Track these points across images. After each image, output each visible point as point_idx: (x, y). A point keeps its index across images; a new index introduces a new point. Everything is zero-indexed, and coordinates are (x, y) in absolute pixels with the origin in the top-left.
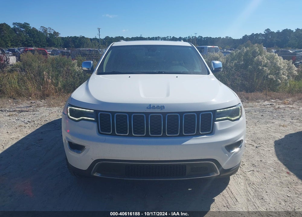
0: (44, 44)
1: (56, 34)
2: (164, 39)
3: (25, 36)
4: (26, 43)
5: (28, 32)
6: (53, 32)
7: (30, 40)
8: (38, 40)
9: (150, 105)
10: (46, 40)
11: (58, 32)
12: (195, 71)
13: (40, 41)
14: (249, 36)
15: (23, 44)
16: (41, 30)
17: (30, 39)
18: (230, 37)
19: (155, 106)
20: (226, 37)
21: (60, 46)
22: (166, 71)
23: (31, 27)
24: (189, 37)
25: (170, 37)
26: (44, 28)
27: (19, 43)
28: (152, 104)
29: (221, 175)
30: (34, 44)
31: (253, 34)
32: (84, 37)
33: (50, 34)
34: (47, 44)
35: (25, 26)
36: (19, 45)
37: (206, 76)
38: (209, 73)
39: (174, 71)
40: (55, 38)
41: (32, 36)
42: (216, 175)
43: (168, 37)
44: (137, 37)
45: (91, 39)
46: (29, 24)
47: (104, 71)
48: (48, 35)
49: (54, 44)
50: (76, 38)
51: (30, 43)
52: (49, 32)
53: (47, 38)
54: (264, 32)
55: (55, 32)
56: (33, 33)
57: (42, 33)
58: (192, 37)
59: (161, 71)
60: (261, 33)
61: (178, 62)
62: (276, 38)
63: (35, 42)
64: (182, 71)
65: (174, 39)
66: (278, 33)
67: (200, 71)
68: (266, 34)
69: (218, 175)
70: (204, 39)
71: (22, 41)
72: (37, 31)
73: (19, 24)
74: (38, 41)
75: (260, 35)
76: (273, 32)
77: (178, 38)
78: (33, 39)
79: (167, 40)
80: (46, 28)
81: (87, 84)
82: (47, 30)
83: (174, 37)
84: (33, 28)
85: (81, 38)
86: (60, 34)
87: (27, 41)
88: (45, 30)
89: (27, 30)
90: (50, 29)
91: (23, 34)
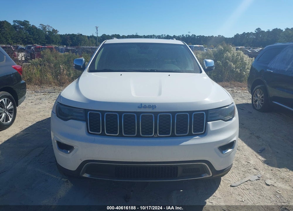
0: (43, 41)
1: (55, 31)
2: (159, 37)
3: (25, 33)
4: (26, 40)
5: (28, 29)
6: (52, 29)
7: (30, 38)
8: (37, 37)
9: (141, 104)
10: (45, 37)
11: (56, 30)
12: (187, 69)
13: (39, 38)
14: (241, 34)
15: (23, 41)
16: (40, 28)
17: (30, 36)
18: (222, 36)
19: (146, 106)
20: (218, 36)
21: (59, 43)
22: (158, 69)
23: (30, 24)
24: (183, 35)
25: (165, 35)
26: (43, 25)
27: (19, 40)
28: (143, 103)
29: (214, 176)
30: (33, 41)
31: (244, 33)
32: (81, 34)
33: (49, 32)
34: (46, 41)
35: (25, 23)
36: (19, 42)
37: (199, 75)
38: (201, 72)
39: (166, 69)
40: (54, 35)
41: (31, 33)
42: (208, 176)
43: (162, 35)
44: (133, 35)
45: (88, 37)
46: (29, 22)
47: (96, 69)
48: (47, 32)
49: (53, 41)
50: (73, 35)
51: (30, 40)
52: (48, 30)
53: (46, 35)
54: (255, 31)
55: (53, 30)
56: (32, 30)
57: (41, 30)
58: (185, 35)
59: (153, 69)
60: (252, 32)
61: (170, 60)
62: (266, 37)
63: (35, 39)
64: (174, 70)
65: (168, 37)
66: (268, 32)
67: (192, 70)
68: (257, 33)
69: (210, 176)
70: (197, 38)
71: (22, 38)
72: (36, 28)
73: (19, 22)
74: (37, 39)
75: (251, 34)
76: (264, 31)
77: (172, 36)
78: (32, 36)
79: (162, 38)
80: (45, 26)
81: (78, 82)
82: (46, 28)
83: (168, 35)
84: (33, 26)
85: (78, 35)
86: (58, 31)
87: (26, 38)
88: (44, 27)
89: (26, 28)
90: (49, 26)
91: (23, 32)
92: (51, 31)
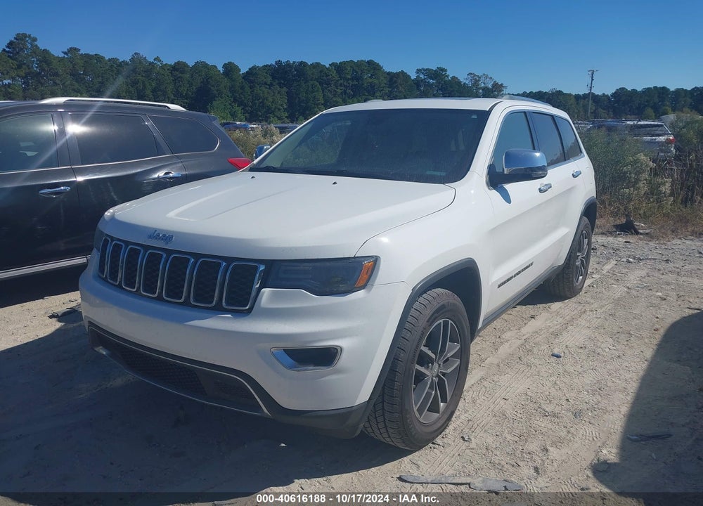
1: (498, 87)
5: (441, 86)
6: (492, 83)
11: (502, 84)
16: (467, 82)
23: (448, 75)
26: (475, 75)
33: (484, 89)
35: (438, 74)
46: (446, 70)
48: (481, 91)
50: (540, 95)
52: (483, 85)
55: (495, 85)
56: (451, 87)
57: (468, 87)
72: (459, 83)
73: (428, 72)
80: (478, 76)
82: (479, 81)
84: (454, 78)
85: (552, 94)
86: (505, 87)
88: (476, 79)
89: (439, 83)
90: (487, 77)
91: (431, 92)
92: (490, 87)
